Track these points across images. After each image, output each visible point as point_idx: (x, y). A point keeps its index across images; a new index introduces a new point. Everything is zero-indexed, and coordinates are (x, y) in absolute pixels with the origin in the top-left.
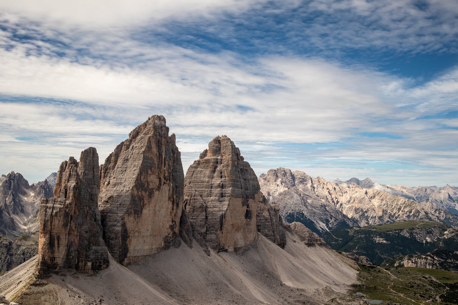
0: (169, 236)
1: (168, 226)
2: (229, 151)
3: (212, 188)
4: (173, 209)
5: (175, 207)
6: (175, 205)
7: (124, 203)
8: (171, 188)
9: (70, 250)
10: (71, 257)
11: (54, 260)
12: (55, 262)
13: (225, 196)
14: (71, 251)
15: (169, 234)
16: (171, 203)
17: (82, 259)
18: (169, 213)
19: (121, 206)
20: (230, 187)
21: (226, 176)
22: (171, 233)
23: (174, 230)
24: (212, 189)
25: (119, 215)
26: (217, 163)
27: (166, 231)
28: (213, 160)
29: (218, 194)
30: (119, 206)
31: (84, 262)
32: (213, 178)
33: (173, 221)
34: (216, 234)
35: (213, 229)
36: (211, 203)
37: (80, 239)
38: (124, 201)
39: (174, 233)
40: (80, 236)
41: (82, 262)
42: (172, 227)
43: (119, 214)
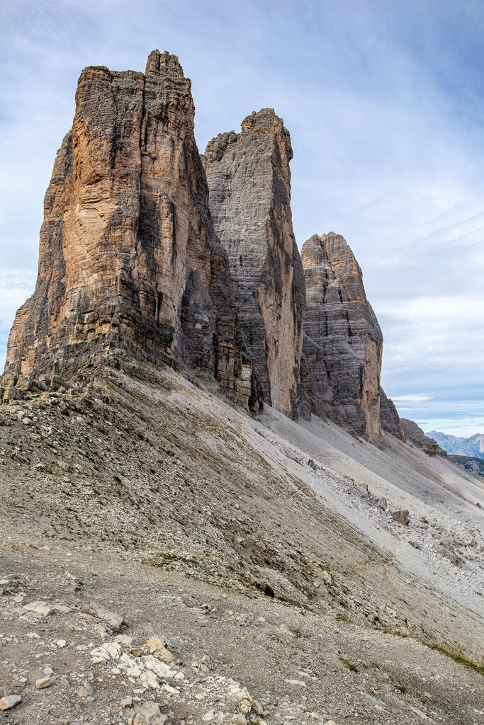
0: (294, 391)
1: (292, 367)
2: (346, 255)
3: (327, 319)
4: (295, 333)
6: (297, 324)
7: (251, 257)
9: (192, 302)
10: (198, 326)
11: (160, 304)
12: (162, 314)
13: (356, 334)
14: (195, 304)
15: (293, 387)
16: (292, 317)
17: (229, 348)
18: (292, 337)
19: (244, 264)
20: (361, 317)
21: (351, 298)
22: (295, 385)
23: (297, 380)
24: (328, 322)
25: (244, 283)
26: (327, 276)
27: (290, 378)
28: (319, 272)
29: (341, 329)
30: (238, 263)
31: (232, 360)
32: (324, 303)
34: (355, 404)
35: (345, 394)
36: (331, 346)
37: (212, 273)
38: (251, 251)
39: (298, 387)
40: (212, 263)
41: (228, 359)
42: (295, 373)
43: (242, 281)
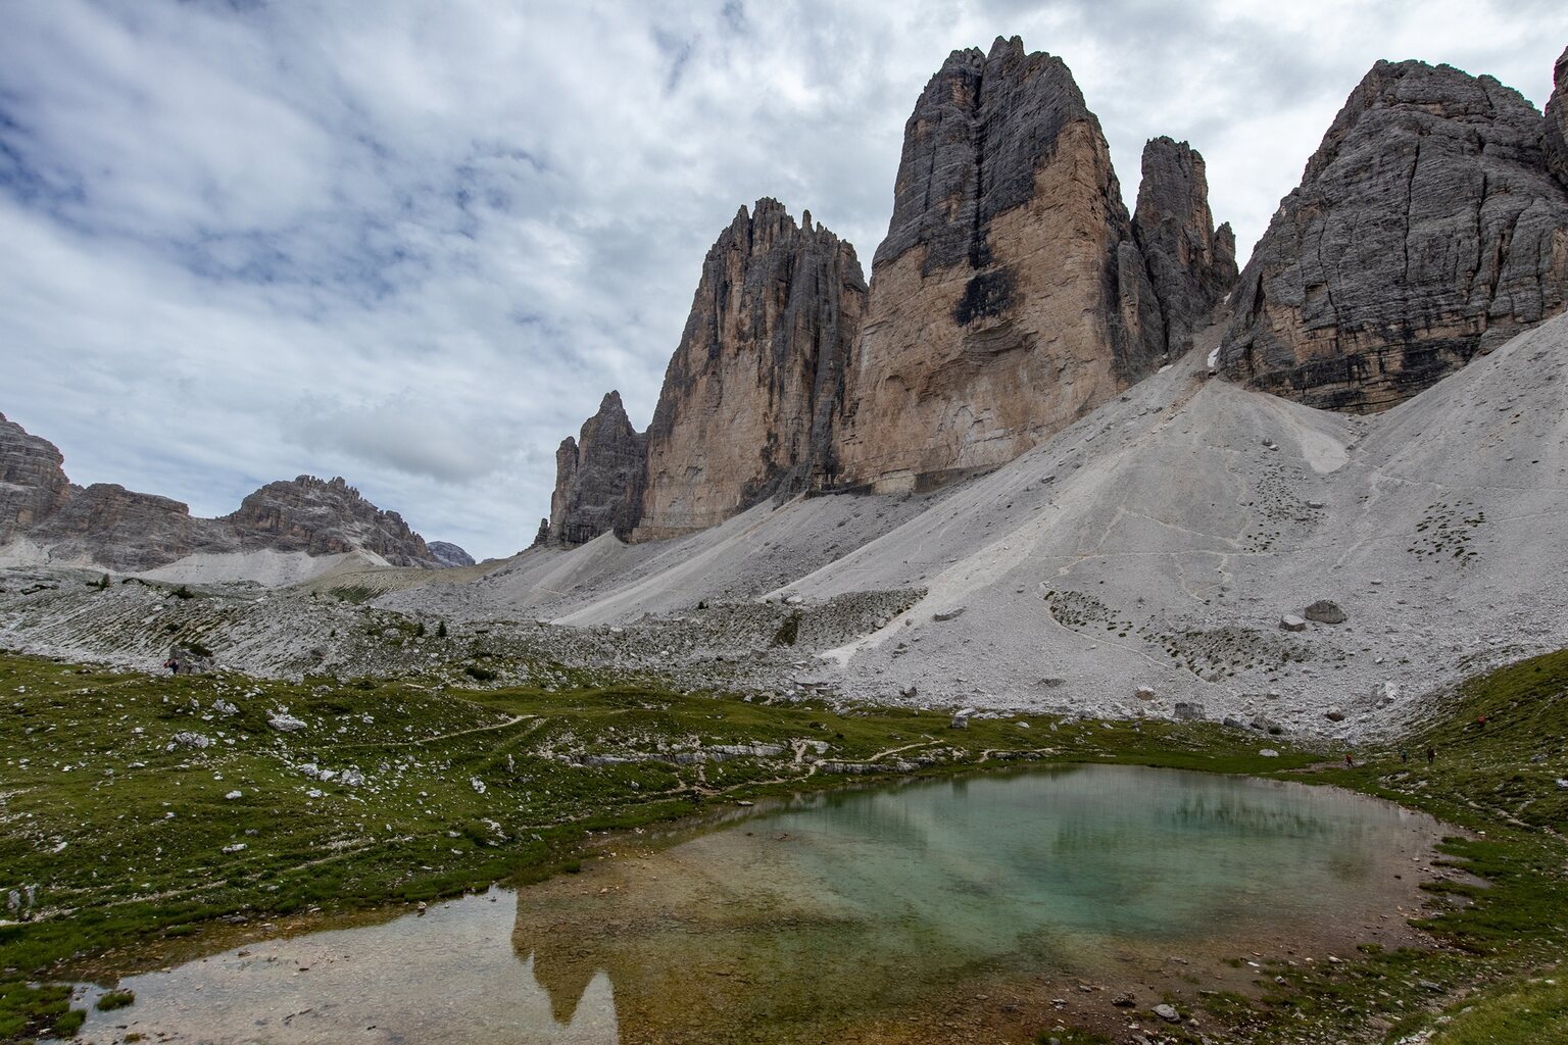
0: (759, 477)
1: (757, 453)
4: (771, 405)
5: (776, 397)
6: (776, 390)
8: (768, 352)
15: (758, 473)
16: (764, 391)
18: (761, 417)
22: (764, 468)
23: (773, 460)
27: (752, 467)
33: (770, 436)
39: (772, 467)
42: (766, 454)
